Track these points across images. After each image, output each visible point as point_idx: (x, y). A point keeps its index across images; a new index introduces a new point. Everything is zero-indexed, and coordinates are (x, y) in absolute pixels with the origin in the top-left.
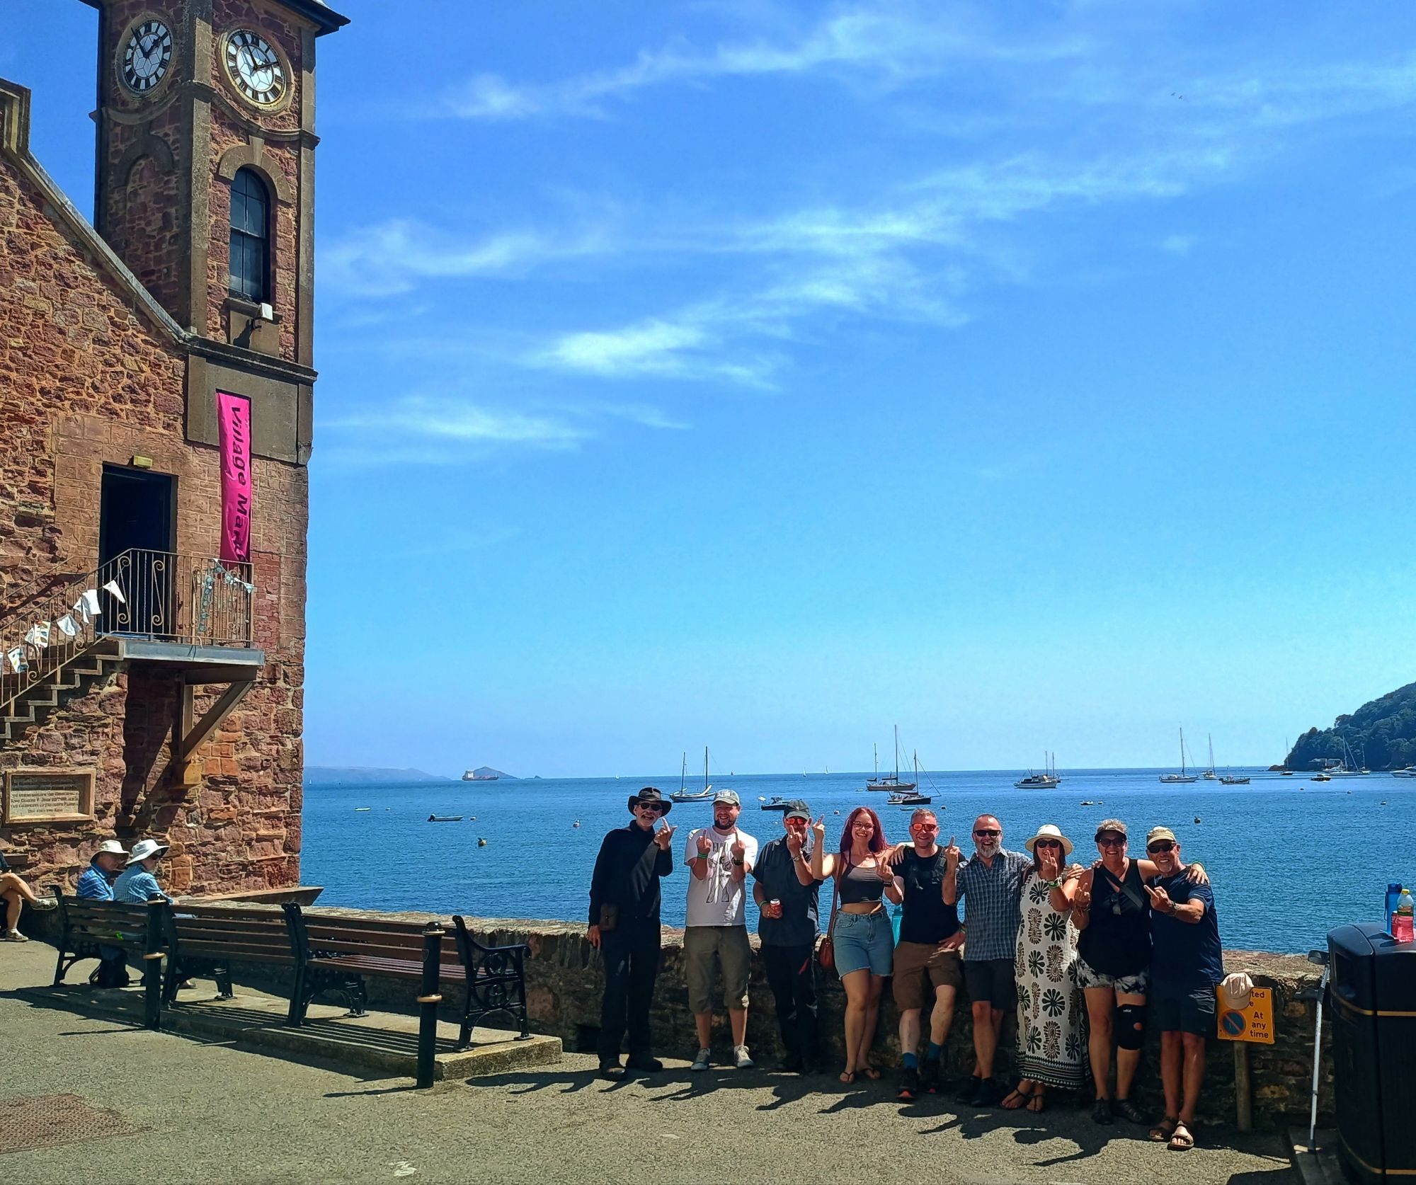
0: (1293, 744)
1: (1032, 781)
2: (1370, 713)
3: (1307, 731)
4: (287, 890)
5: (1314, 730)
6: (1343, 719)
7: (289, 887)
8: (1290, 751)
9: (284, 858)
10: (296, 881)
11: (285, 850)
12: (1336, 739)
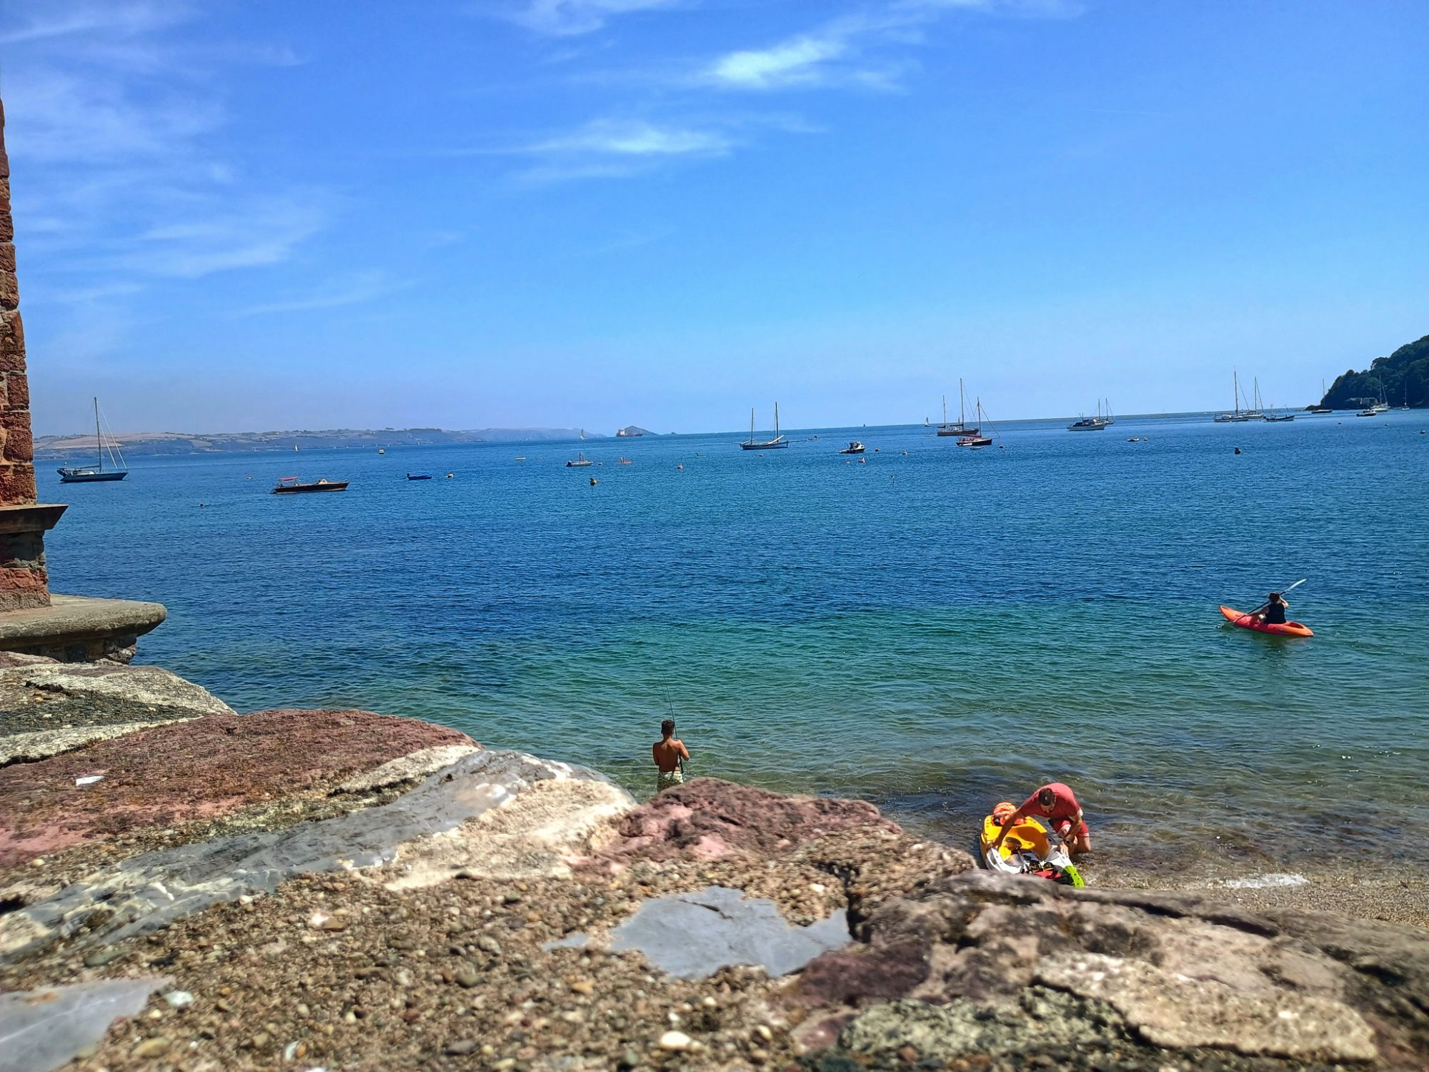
0: (1330, 385)
1: (1083, 425)
2: (1407, 355)
3: (1343, 373)
4: (18, 508)
5: (1350, 372)
6: (1379, 362)
7: (19, 504)
8: (1327, 392)
9: (7, 467)
10: (31, 497)
11: (7, 457)
12: (1372, 380)
